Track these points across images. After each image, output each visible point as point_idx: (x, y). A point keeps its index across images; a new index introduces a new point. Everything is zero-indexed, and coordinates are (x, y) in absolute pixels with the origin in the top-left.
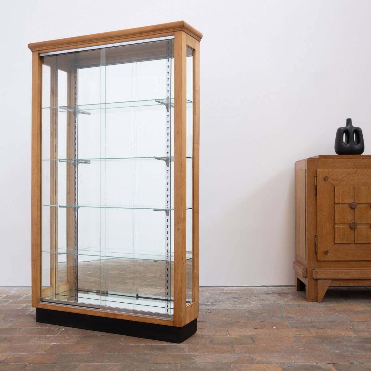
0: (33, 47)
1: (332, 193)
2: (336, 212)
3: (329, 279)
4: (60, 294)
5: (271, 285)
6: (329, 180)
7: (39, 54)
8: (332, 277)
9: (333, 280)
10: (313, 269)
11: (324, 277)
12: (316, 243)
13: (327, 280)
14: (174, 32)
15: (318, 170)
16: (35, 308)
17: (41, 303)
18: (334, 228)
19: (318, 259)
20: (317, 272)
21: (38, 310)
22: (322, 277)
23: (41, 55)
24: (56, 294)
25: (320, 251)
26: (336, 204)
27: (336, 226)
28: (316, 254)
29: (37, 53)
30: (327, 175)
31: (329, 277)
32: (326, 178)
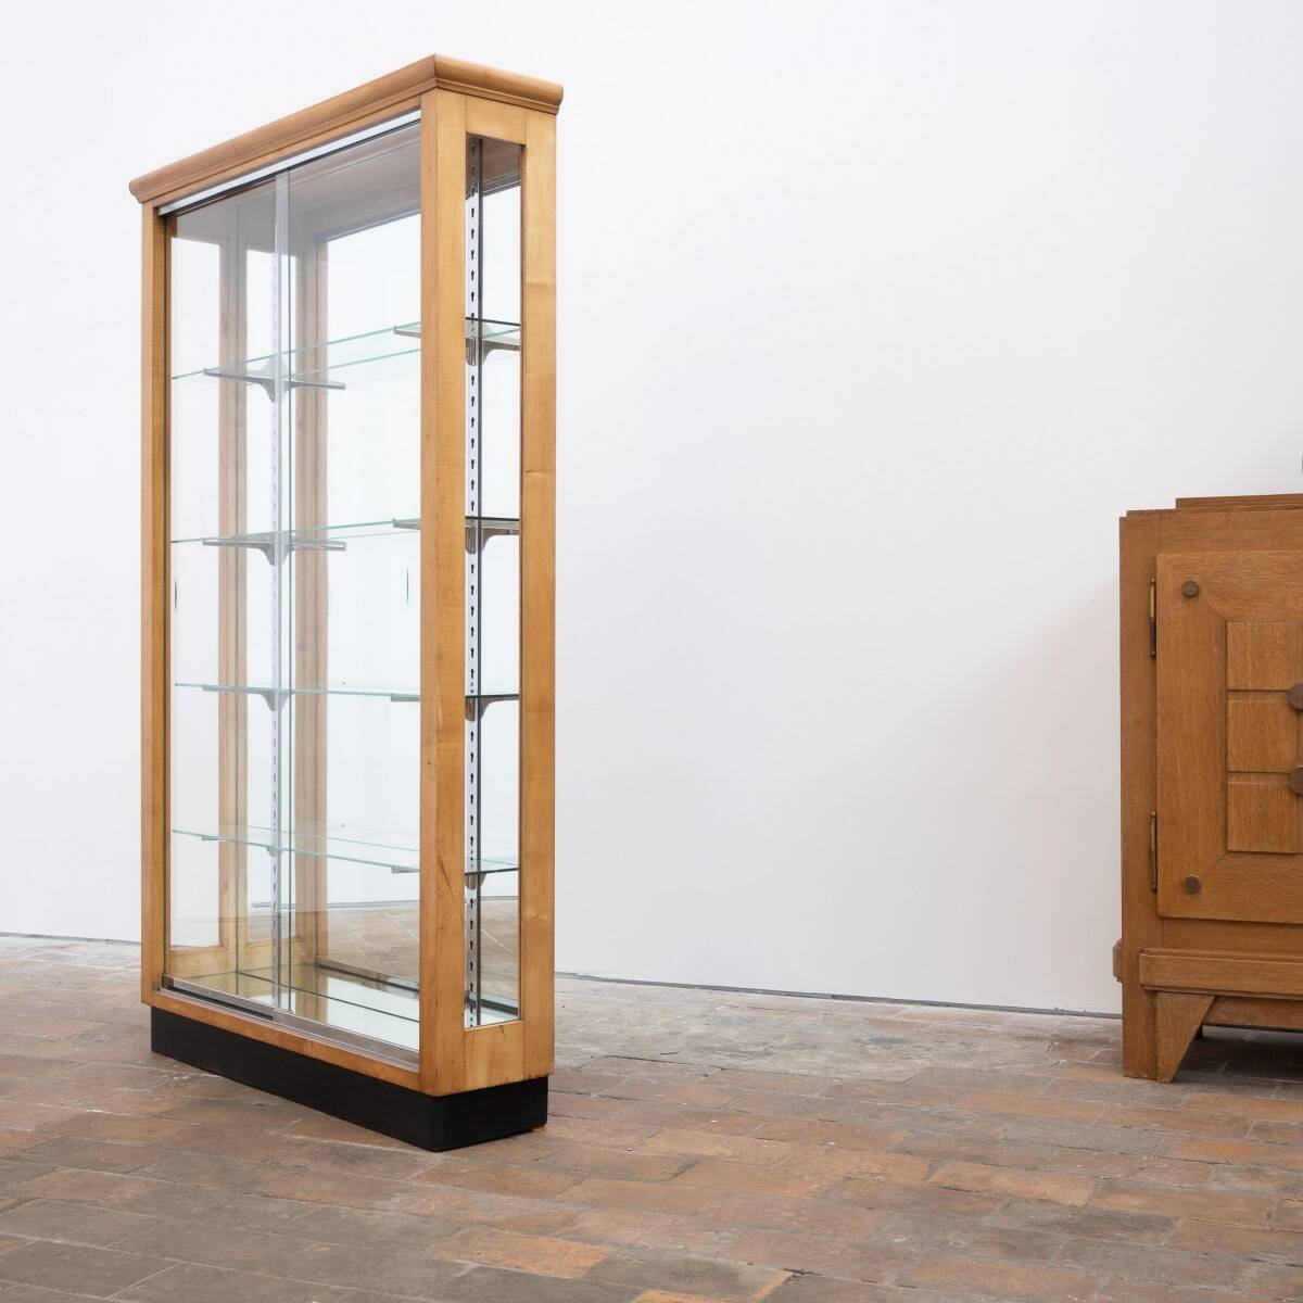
0: (139, 188)
1: (1215, 650)
2: (1231, 723)
3: (1204, 992)
5: (1088, 1010)
6: (1204, 594)
7: (156, 209)
8: (1212, 984)
9: (1218, 998)
10: (1142, 951)
11: (1181, 982)
12: (1153, 848)
13: (1197, 998)
14: (420, 94)
15: (1162, 559)
17: (165, 992)
18: (1225, 788)
19: (1160, 914)
20: (1151, 960)
21: (157, 1014)
22: (1171, 983)
23: (164, 211)
24: (237, 972)
25: (1168, 879)
26: (1230, 695)
27: (1233, 781)
28: (1155, 891)
29: (151, 205)
30: (1196, 579)
31: (1198, 983)
32: (1192, 591)
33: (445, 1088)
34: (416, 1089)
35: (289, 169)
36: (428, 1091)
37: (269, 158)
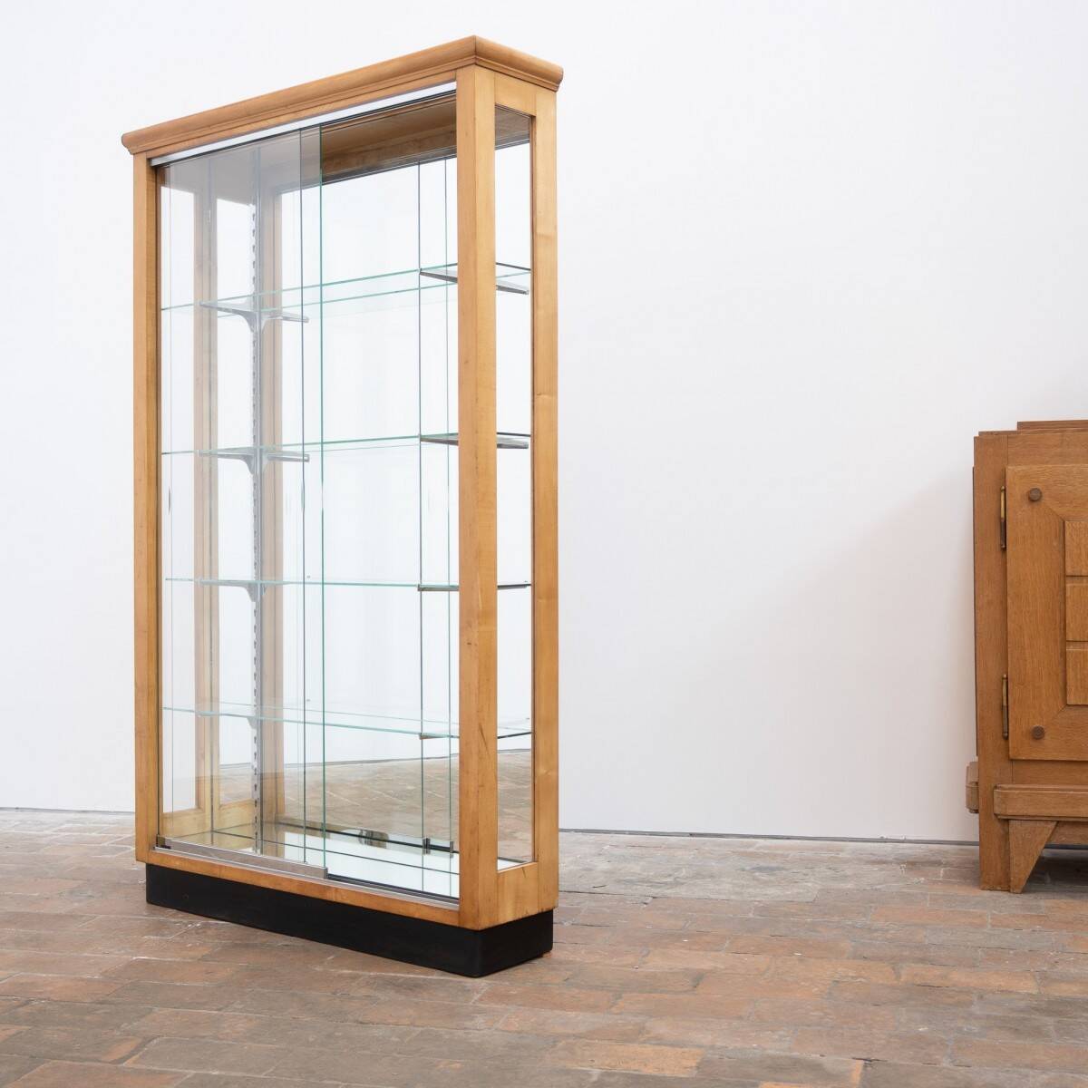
0: (133, 142)
1: (1055, 544)
2: (1069, 603)
3: (1048, 819)
4: (227, 831)
5: (908, 838)
6: (1046, 500)
7: (149, 160)
8: (1054, 812)
9: (1060, 823)
10: (996, 787)
11: (1031, 811)
12: (1005, 704)
13: (1042, 824)
14: (456, 69)
15: (1010, 469)
16: (144, 865)
17: (159, 850)
18: (1064, 654)
19: (1011, 757)
20: (1006, 795)
21: (151, 869)
22: (1021, 813)
23: (156, 162)
24: (213, 831)
25: (1018, 729)
26: (1068, 580)
27: (1070, 649)
28: (1007, 738)
29: (143, 157)
30: (1039, 486)
31: (1046, 812)
32: (1034, 495)
33: (485, 923)
34: (456, 924)
35: (301, 129)
36: (469, 926)
37: (283, 119)
